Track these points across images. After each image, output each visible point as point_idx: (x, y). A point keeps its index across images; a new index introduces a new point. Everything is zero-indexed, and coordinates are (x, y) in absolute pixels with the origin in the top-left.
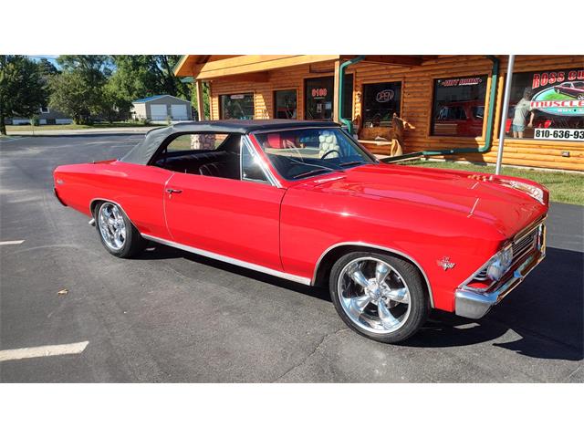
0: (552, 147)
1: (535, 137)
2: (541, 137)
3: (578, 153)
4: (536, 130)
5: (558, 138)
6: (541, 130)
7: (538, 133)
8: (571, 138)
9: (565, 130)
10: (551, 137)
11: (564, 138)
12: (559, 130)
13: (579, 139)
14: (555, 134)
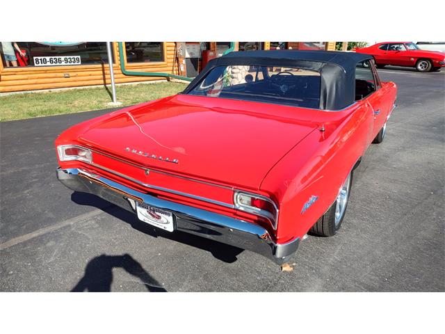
0: (55, 71)
1: (36, 65)
2: (40, 64)
3: (74, 74)
4: (35, 58)
5: (54, 64)
6: (39, 58)
7: (37, 60)
8: (63, 63)
9: (57, 57)
10: (48, 64)
11: (58, 64)
12: (53, 57)
13: (68, 64)
14: (51, 61)
